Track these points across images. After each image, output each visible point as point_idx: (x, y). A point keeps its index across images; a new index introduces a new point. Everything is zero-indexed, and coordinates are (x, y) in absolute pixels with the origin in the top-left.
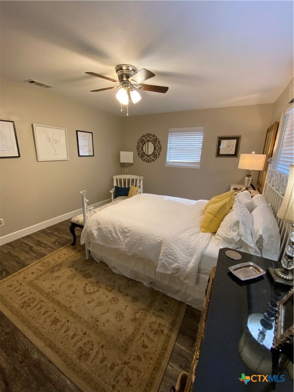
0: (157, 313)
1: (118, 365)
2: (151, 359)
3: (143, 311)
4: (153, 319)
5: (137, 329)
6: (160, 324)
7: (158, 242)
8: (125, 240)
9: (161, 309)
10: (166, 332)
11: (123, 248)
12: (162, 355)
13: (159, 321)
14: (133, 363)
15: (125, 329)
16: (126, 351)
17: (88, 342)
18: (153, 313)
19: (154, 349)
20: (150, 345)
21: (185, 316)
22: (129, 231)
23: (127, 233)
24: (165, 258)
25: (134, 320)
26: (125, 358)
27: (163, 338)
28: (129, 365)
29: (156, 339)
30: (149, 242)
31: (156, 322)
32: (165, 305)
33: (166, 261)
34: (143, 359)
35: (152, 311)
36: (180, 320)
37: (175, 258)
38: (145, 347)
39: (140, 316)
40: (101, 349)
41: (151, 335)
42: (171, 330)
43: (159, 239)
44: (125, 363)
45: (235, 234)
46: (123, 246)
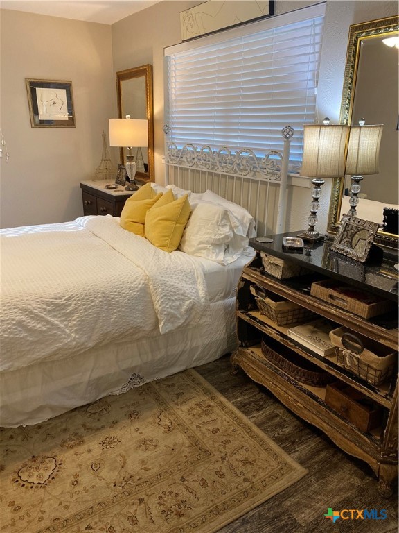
0: (180, 400)
1: (221, 467)
2: (234, 430)
3: (162, 414)
4: (185, 408)
5: (185, 430)
6: (197, 405)
7: (141, 289)
8: (70, 321)
9: (177, 394)
10: (212, 403)
11: (74, 340)
12: (236, 419)
13: (192, 403)
14: (228, 451)
15: (175, 444)
16: (207, 454)
17: (160, 498)
18: (177, 404)
19: (225, 423)
20: (218, 425)
21: (205, 378)
22: (69, 299)
23: (64, 306)
24: (167, 304)
25: (169, 429)
26: (218, 456)
27: (217, 410)
28: (228, 454)
29: (214, 417)
30: (125, 297)
31: (191, 408)
32: (176, 387)
33: (171, 307)
34: (231, 439)
35: (172, 404)
36: (206, 384)
37: (182, 295)
38: (216, 431)
39: (169, 420)
40: (185, 483)
41: (206, 419)
42: (213, 398)
43: (140, 283)
44: (223, 459)
45: (227, 229)
46: (69, 336)
